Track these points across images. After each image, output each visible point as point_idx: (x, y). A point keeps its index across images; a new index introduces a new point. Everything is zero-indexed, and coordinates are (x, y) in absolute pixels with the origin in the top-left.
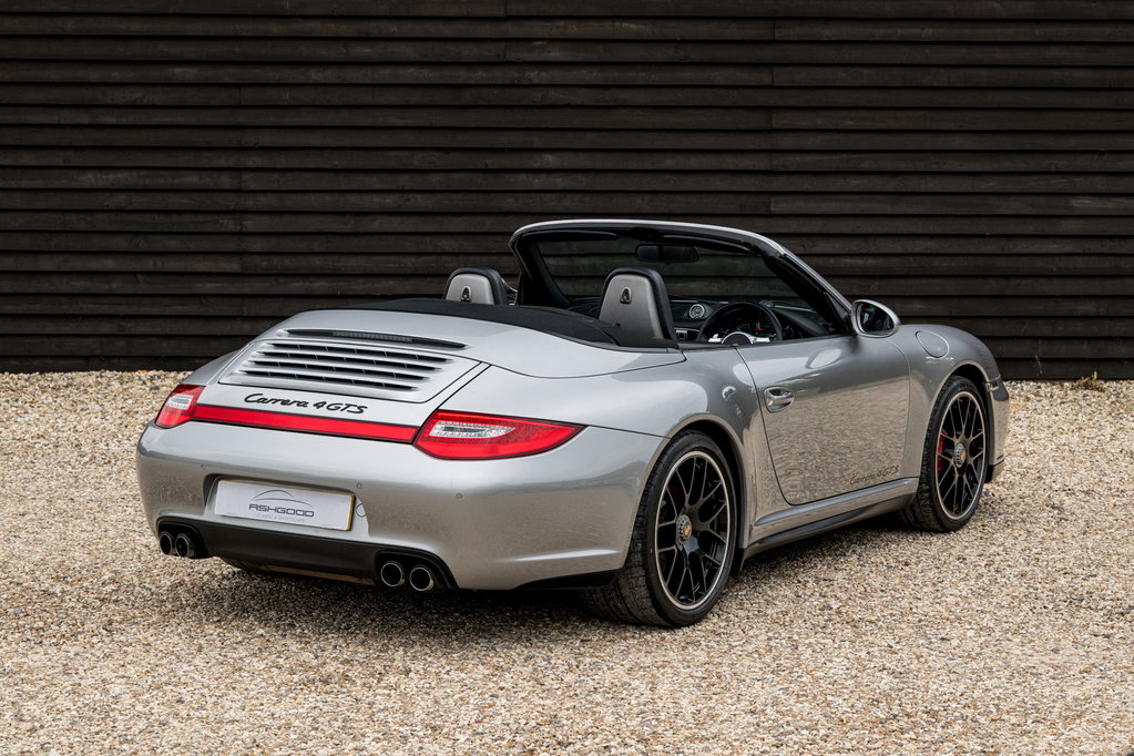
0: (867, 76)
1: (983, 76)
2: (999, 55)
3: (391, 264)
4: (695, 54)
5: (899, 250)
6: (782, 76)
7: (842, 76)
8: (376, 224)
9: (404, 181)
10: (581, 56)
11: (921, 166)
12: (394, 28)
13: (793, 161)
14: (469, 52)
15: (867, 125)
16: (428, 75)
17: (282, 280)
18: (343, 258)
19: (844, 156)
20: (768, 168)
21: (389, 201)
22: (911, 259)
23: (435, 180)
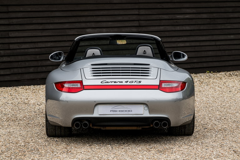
5: (44, 46)
11: (48, 21)
13: (15, 21)
15: (34, 10)
19: (28, 19)
20: (8, 23)
22: (47, 49)
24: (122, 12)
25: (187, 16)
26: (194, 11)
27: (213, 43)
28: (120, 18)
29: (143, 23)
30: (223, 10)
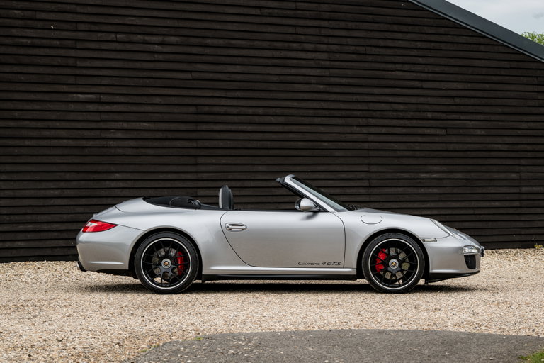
0: (229, 144)
1: (269, 144)
2: (274, 136)
3: (58, 218)
4: (170, 135)
6: (200, 144)
7: (221, 144)
8: (52, 202)
9: (62, 185)
10: (128, 136)
11: (249, 177)
12: (58, 124)
13: (205, 176)
14: (87, 134)
15: (230, 162)
16: (71, 143)
17: (14, 225)
18: (39, 216)
19: (222, 174)
20: (197, 178)
21: (57, 193)
23: (74, 184)
24: (346, 168)
25: (435, 176)
26: (444, 168)
27: (471, 212)
28: (343, 176)
29: (375, 183)
30: (484, 168)
